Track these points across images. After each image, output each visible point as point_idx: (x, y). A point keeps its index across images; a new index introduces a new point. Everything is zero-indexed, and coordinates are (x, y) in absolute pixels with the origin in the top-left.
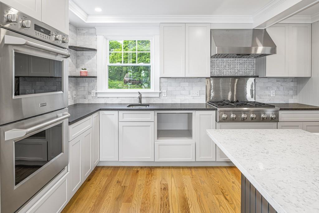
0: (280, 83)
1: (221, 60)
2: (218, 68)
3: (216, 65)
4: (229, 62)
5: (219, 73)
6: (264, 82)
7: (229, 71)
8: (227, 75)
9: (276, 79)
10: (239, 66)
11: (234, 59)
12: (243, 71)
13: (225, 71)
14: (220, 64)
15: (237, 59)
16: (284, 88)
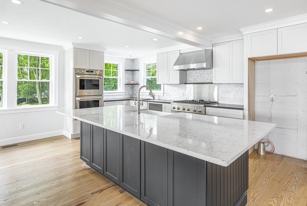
0: (238, 88)
1: (196, 72)
2: (194, 78)
3: (192, 75)
4: (200, 73)
5: (194, 81)
6: (225, 87)
7: (201, 79)
8: (199, 82)
9: (234, 85)
10: (207, 75)
11: (204, 71)
12: (210, 79)
13: (198, 79)
14: (195, 74)
15: (205, 70)
16: (241, 92)
